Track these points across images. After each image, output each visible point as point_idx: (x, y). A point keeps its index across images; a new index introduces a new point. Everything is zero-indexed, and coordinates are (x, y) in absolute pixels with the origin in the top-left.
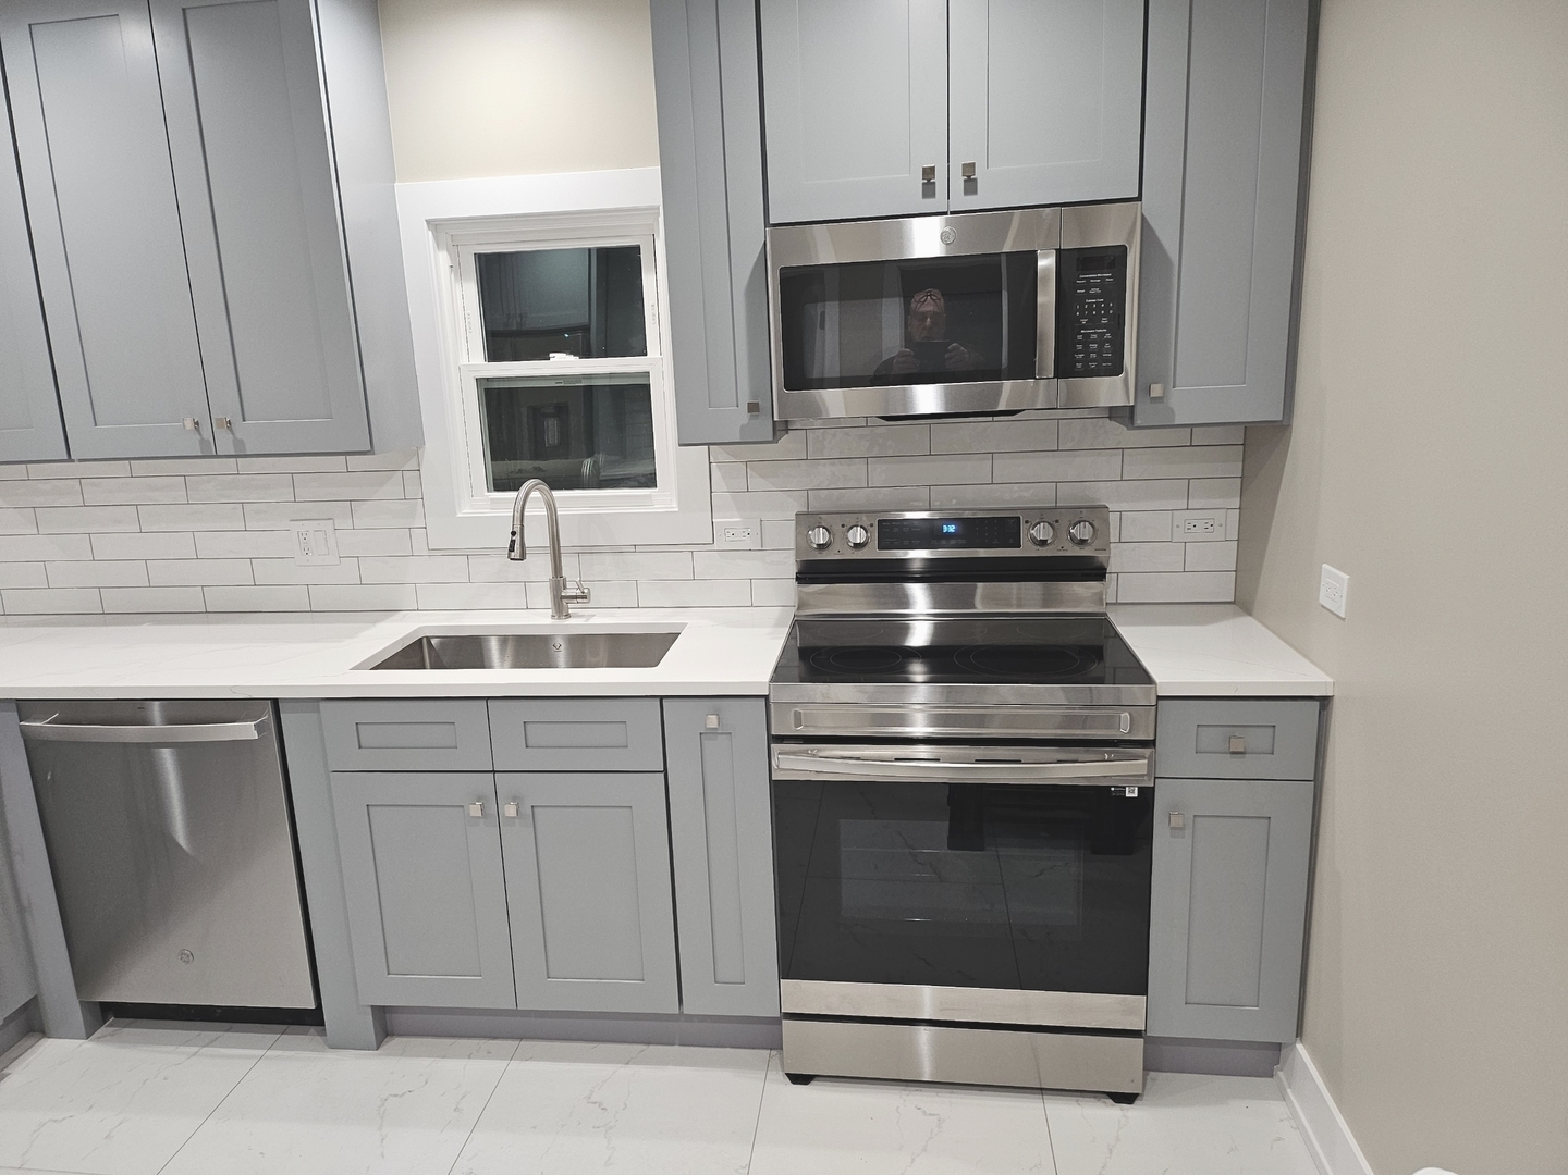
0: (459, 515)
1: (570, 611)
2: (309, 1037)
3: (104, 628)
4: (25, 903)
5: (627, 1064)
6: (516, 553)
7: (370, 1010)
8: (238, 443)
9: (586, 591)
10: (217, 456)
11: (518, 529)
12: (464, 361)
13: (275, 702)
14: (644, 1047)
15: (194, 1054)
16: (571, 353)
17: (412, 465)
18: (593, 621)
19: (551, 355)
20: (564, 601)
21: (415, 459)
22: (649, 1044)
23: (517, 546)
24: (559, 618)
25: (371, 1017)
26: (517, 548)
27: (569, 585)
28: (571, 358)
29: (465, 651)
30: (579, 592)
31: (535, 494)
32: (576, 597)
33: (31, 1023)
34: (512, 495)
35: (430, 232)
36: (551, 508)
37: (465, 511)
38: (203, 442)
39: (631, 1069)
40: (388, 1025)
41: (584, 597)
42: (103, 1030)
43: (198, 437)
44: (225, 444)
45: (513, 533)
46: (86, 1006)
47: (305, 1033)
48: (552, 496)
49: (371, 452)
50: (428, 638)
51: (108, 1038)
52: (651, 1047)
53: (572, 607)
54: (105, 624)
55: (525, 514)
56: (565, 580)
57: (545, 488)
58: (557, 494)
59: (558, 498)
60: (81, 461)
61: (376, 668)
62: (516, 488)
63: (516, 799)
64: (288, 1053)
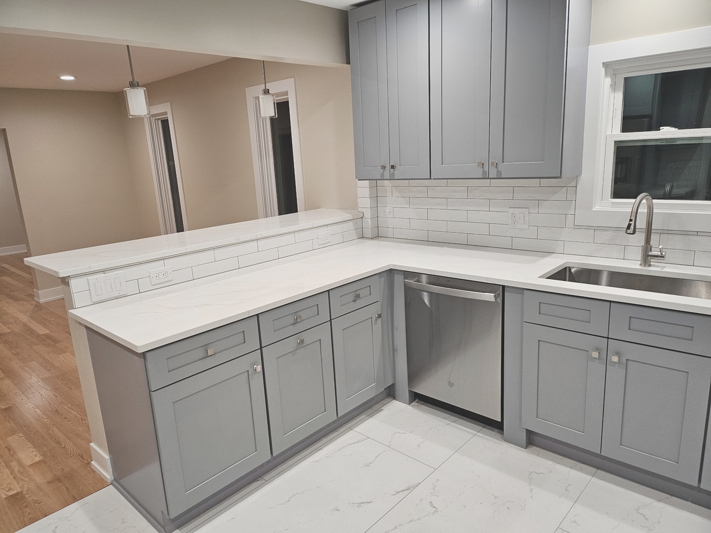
0: (594, 209)
1: (651, 263)
2: (495, 433)
3: (427, 247)
4: (395, 348)
5: (659, 501)
6: (631, 231)
7: (525, 430)
8: (499, 172)
9: (664, 253)
10: (488, 178)
11: (633, 218)
12: (609, 133)
13: (504, 287)
14: (669, 496)
15: (449, 424)
16: (673, 127)
17: (573, 184)
18: (665, 270)
19: (661, 128)
20: (649, 258)
21: (575, 181)
22: (672, 495)
23: (632, 227)
24: (644, 266)
25: (525, 434)
26: (631, 228)
27: (653, 249)
28: (673, 129)
29: (590, 276)
30: (659, 254)
31: (644, 201)
32: (657, 256)
33: (390, 393)
34: (633, 201)
35: (604, 69)
36: (650, 209)
37: (597, 208)
38: (484, 172)
39: (661, 505)
40: (532, 440)
41: (663, 257)
42: (414, 403)
43: (482, 170)
44: (493, 173)
45: (631, 220)
46: (410, 392)
47: (493, 431)
48: (652, 202)
49: (560, 177)
50: (570, 268)
51: (416, 407)
52: (673, 498)
53: (653, 261)
54: (428, 245)
55: (639, 211)
56: (651, 246)
57: (650, 198)
58: (655, 201)
59: (655, 203)
60: (434, 179)
61: (547, 278)
62: (635, 197)
63: (618, 354)
64: (486, 437)
